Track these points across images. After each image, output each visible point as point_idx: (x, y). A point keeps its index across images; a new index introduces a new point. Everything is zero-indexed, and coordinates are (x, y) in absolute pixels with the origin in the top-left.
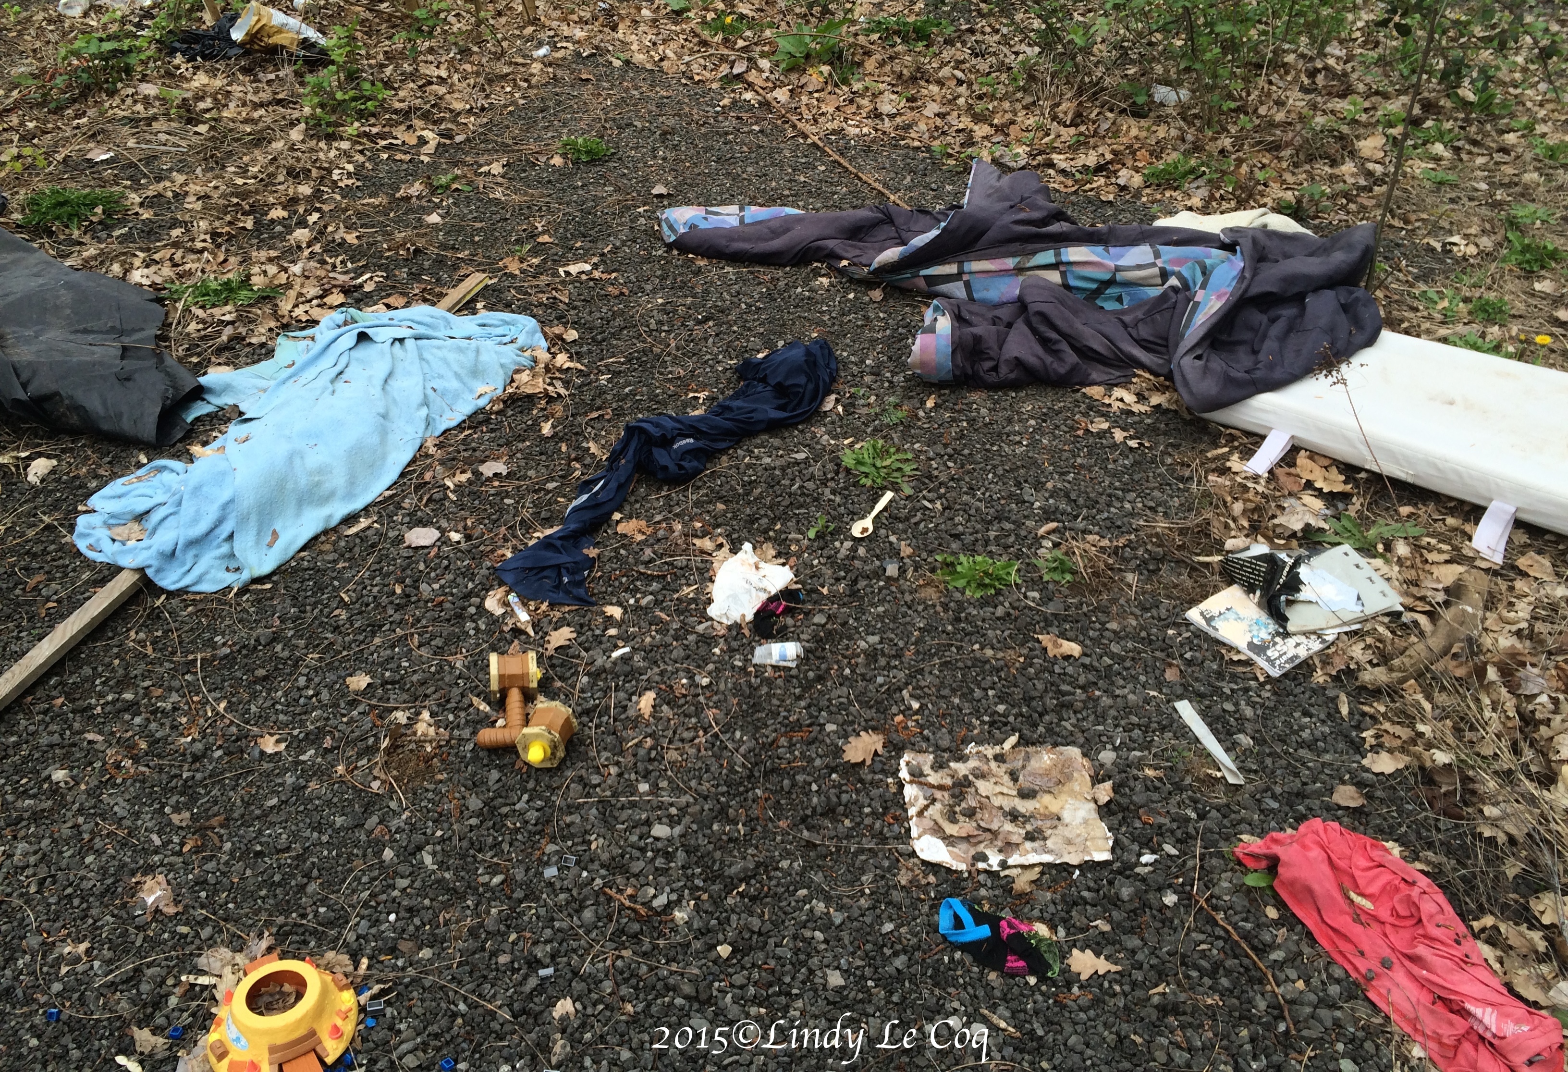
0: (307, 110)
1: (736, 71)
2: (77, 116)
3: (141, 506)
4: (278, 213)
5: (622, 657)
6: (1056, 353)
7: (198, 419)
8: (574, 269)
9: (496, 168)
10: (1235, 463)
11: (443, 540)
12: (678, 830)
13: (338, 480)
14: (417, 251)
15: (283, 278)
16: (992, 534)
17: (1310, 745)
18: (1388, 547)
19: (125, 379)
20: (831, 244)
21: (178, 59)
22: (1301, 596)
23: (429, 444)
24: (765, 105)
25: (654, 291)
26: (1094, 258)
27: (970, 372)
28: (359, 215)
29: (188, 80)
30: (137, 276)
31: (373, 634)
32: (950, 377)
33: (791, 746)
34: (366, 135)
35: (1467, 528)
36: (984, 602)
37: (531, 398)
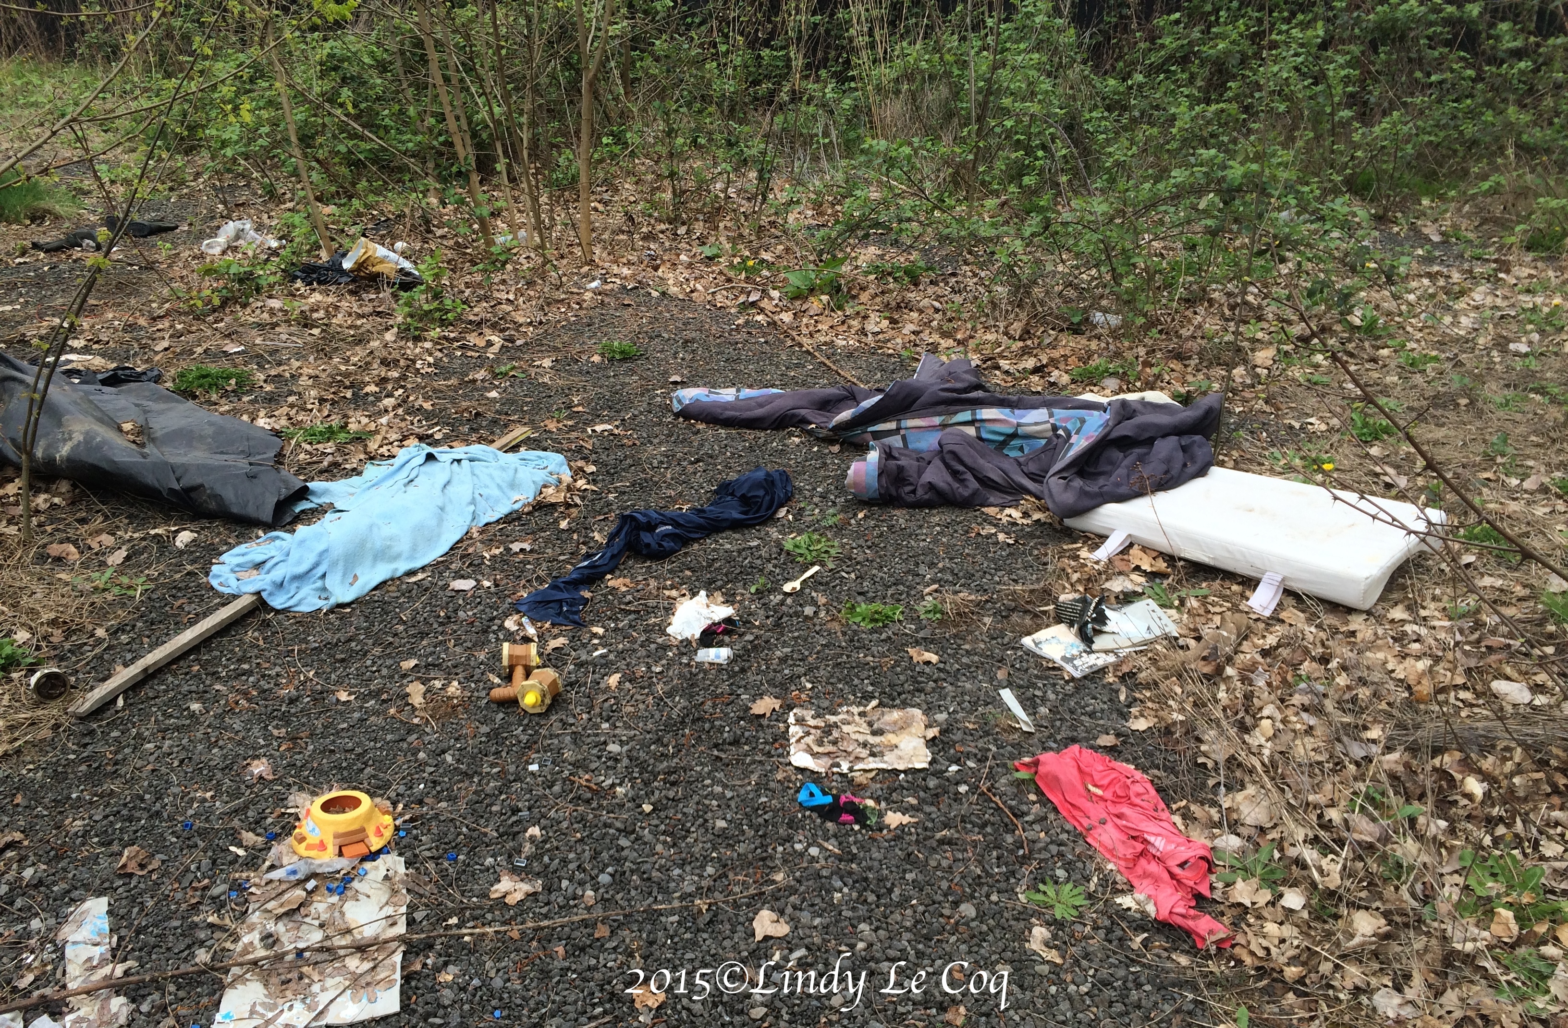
0: (400, 319)
1: (751, 299)
2: (216, 322)
3: (259, 558)
4: (372, 388)
5: (602, 656)
6: (962, 481)
7: (303, 511)
8: (599, 428)
9: (547, 363)
10: (1084, 553)
11: (478, 586)
12: (626, 748)
13: (404, 546)
14: (478, 414)
15: (372, 427)
16: (889, 592)
17: (1092, 715)
18: (1182, 602)
19: (252, 477)
20: (803, 412)
21: (299, 284)
22: (1106, 629)
23: (474, 530)
24: (773, 324)
25: (660, 443)
26: (1002, 417)
27: (894, 493)
28: (434, 390)
29: (305, 298)
30: (262, 422)
31: (422, 639)
32: (876, 495)
33: (714, 706)
34: (446, 338)
35: (1248, 593)
36: (873, 631)
37: (553, 506)
